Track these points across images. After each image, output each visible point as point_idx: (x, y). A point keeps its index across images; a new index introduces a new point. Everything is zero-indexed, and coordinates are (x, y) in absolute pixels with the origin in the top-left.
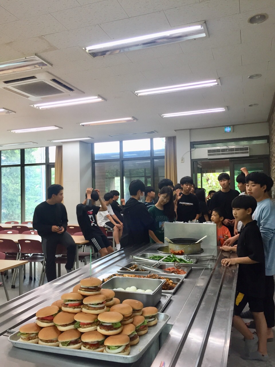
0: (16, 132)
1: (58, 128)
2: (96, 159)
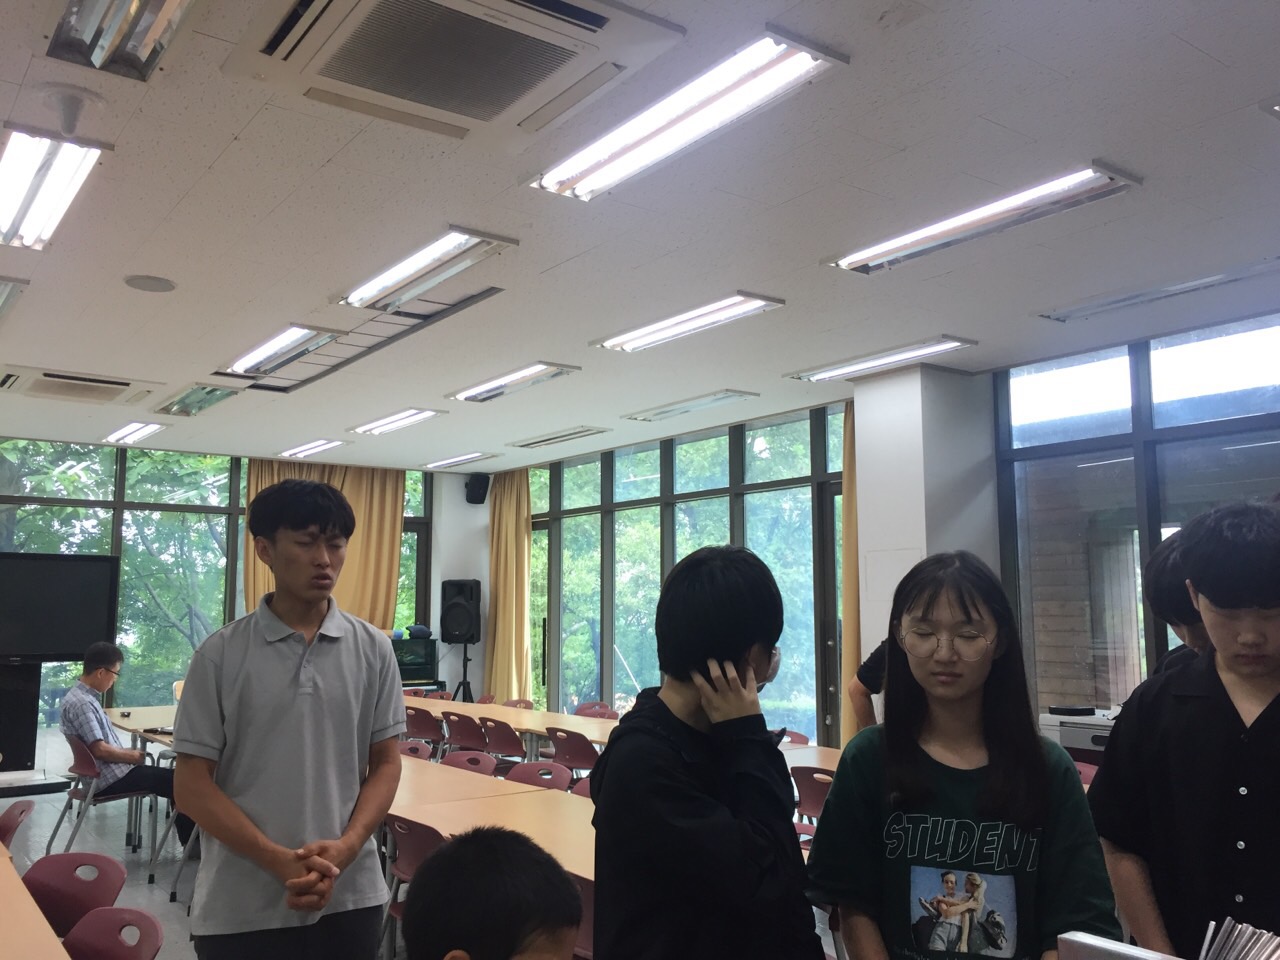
0: (628, 348)
1: (759, 303)
2: (1016, 445)
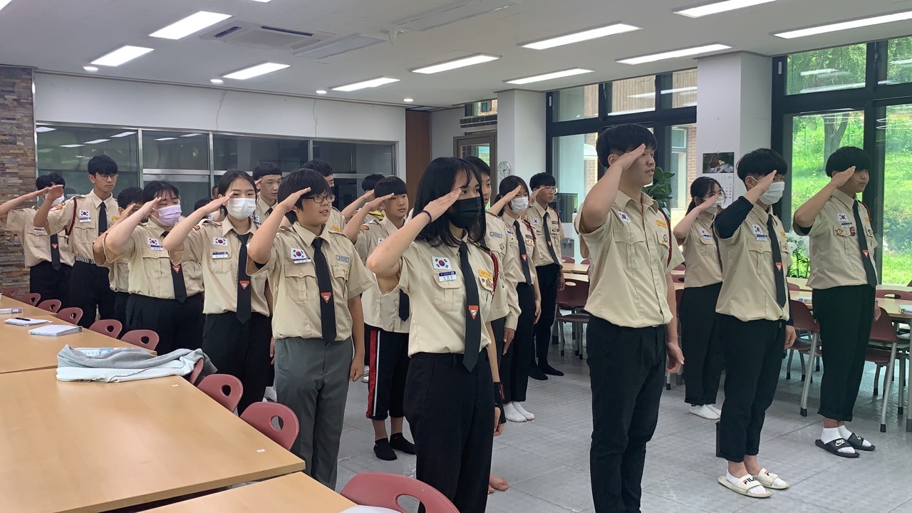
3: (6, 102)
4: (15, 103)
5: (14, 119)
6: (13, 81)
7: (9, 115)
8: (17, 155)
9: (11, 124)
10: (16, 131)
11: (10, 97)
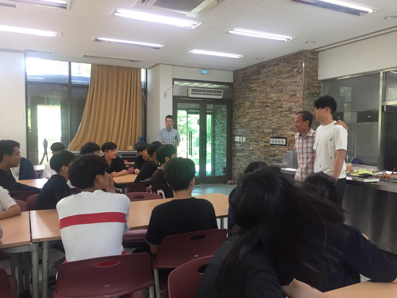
3: (294, 74)
4: (297, 73)
5: (296, 82)
6: (296, 61)
7: (294, 80)
8: (296, 102)
9: (295, 85)
10: (297, 89)
11: (295, 70)
